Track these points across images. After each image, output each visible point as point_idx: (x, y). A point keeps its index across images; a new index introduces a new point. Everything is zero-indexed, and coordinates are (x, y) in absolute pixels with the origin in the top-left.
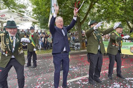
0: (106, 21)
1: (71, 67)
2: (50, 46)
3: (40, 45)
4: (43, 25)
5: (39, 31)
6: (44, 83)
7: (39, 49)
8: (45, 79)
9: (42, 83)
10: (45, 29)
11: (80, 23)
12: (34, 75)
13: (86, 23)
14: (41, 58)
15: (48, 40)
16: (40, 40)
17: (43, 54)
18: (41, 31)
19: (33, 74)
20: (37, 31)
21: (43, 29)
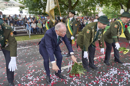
0: (99, 5)
1: (63, 53)
2: (40, 32)
3: (29, 30)
4: (31, 10)
5: (28, 17)
6: (35, 71)
7: (29, 35)
8: (36, 66)
9: (34, 71)
10: (34, 15)
11: (72, 7)
12: (25, 63)
13: (77, 7)
14: (32, 45)
15: (38, 26)
16: (29, 26)
17: (34, 40)
18: (30, 16)
19: (23, 62)
20: (26, 16)
21: (32, 14)
